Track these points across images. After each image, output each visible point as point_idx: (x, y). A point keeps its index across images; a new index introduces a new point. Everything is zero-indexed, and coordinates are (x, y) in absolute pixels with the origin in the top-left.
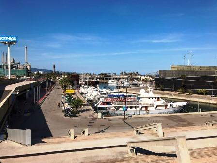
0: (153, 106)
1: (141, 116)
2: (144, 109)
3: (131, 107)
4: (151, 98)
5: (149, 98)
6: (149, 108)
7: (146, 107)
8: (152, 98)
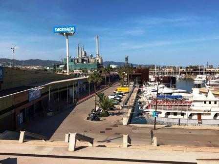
0: (210, 114)
1: (190, 127)
2: (195, 117)
3: (175, 114)
4: (208, 103)
5: (205, 102)
6: (203, 117)
7: (199, 115)
8: (210, 103)
